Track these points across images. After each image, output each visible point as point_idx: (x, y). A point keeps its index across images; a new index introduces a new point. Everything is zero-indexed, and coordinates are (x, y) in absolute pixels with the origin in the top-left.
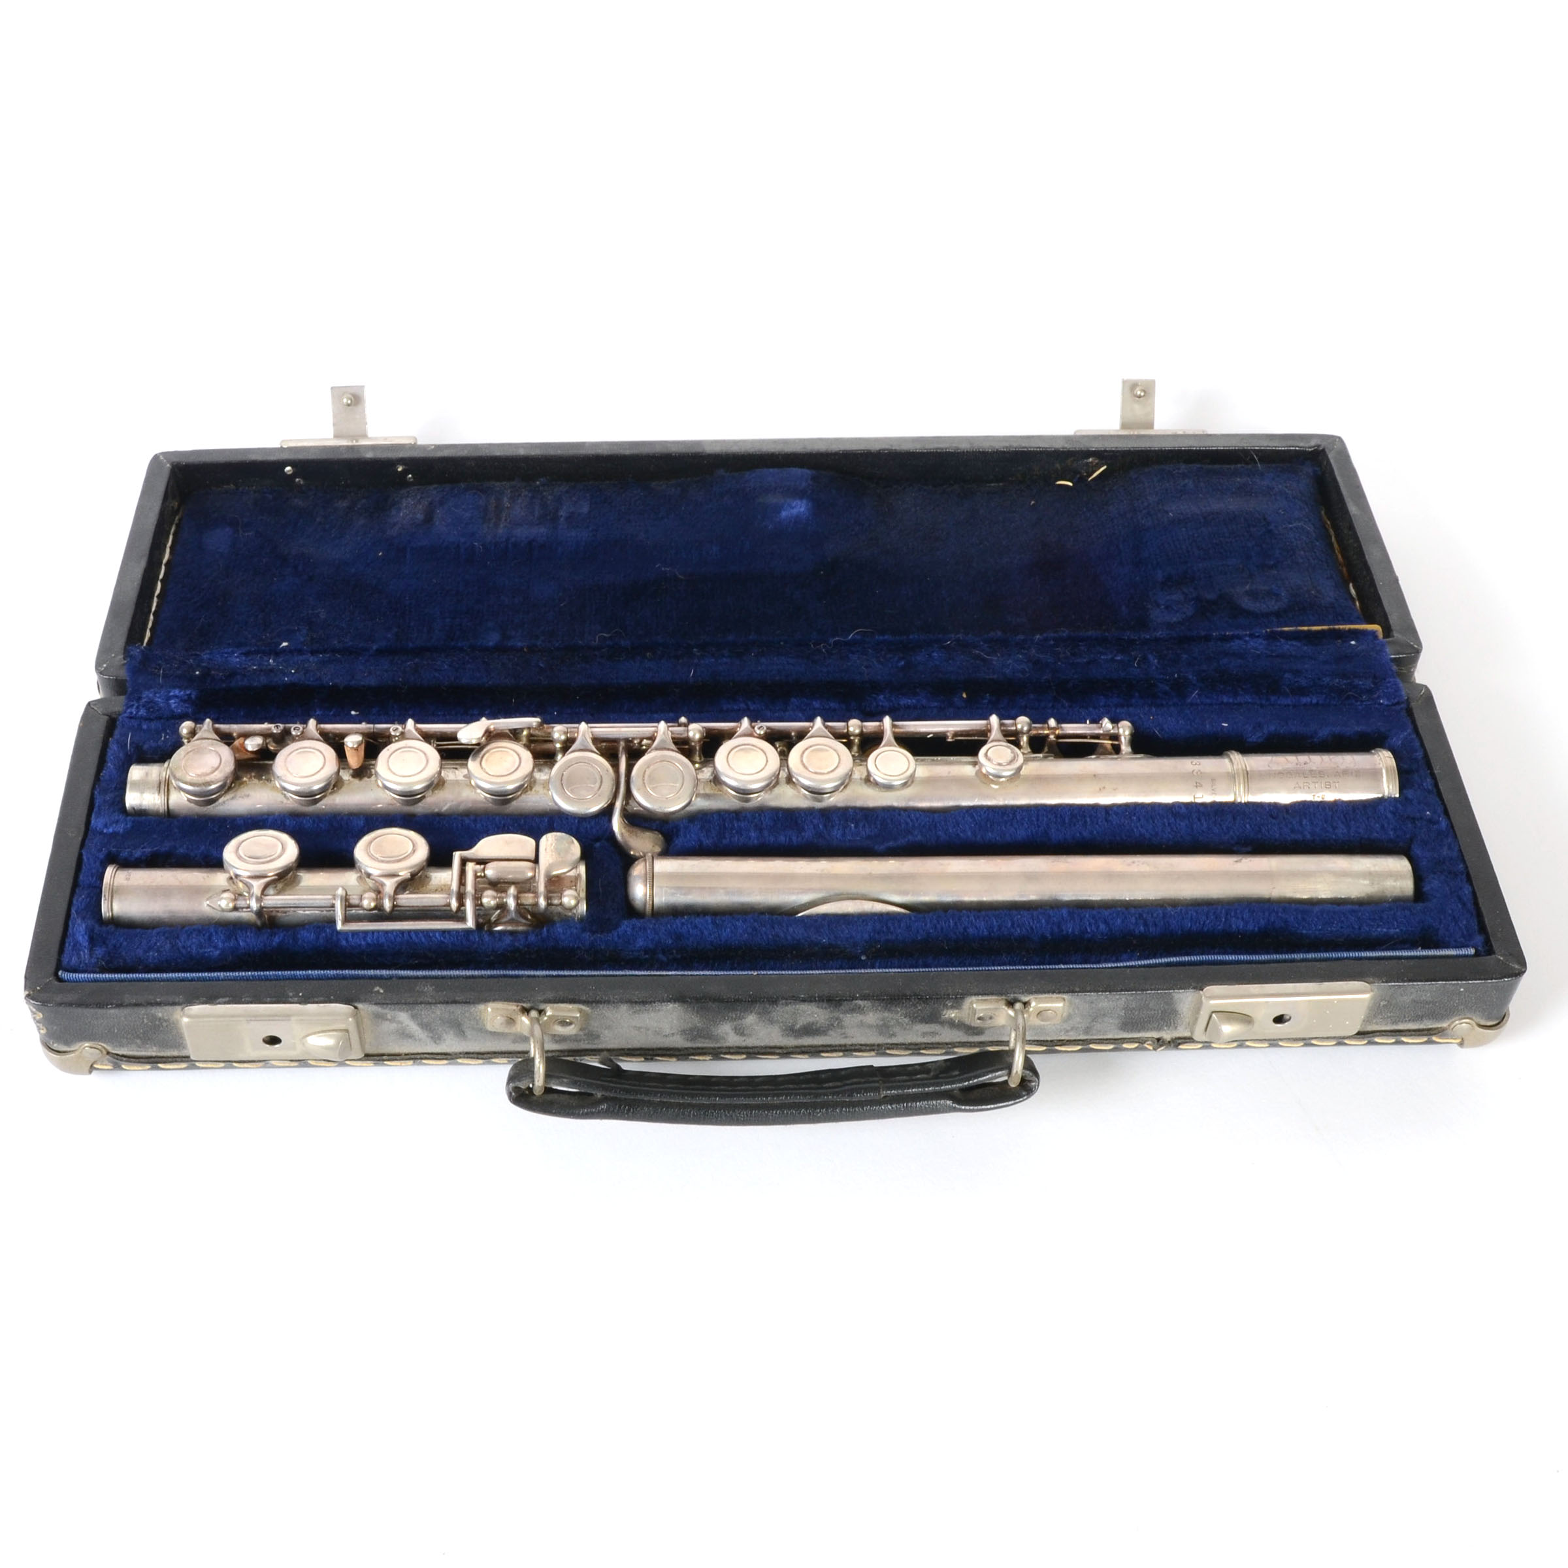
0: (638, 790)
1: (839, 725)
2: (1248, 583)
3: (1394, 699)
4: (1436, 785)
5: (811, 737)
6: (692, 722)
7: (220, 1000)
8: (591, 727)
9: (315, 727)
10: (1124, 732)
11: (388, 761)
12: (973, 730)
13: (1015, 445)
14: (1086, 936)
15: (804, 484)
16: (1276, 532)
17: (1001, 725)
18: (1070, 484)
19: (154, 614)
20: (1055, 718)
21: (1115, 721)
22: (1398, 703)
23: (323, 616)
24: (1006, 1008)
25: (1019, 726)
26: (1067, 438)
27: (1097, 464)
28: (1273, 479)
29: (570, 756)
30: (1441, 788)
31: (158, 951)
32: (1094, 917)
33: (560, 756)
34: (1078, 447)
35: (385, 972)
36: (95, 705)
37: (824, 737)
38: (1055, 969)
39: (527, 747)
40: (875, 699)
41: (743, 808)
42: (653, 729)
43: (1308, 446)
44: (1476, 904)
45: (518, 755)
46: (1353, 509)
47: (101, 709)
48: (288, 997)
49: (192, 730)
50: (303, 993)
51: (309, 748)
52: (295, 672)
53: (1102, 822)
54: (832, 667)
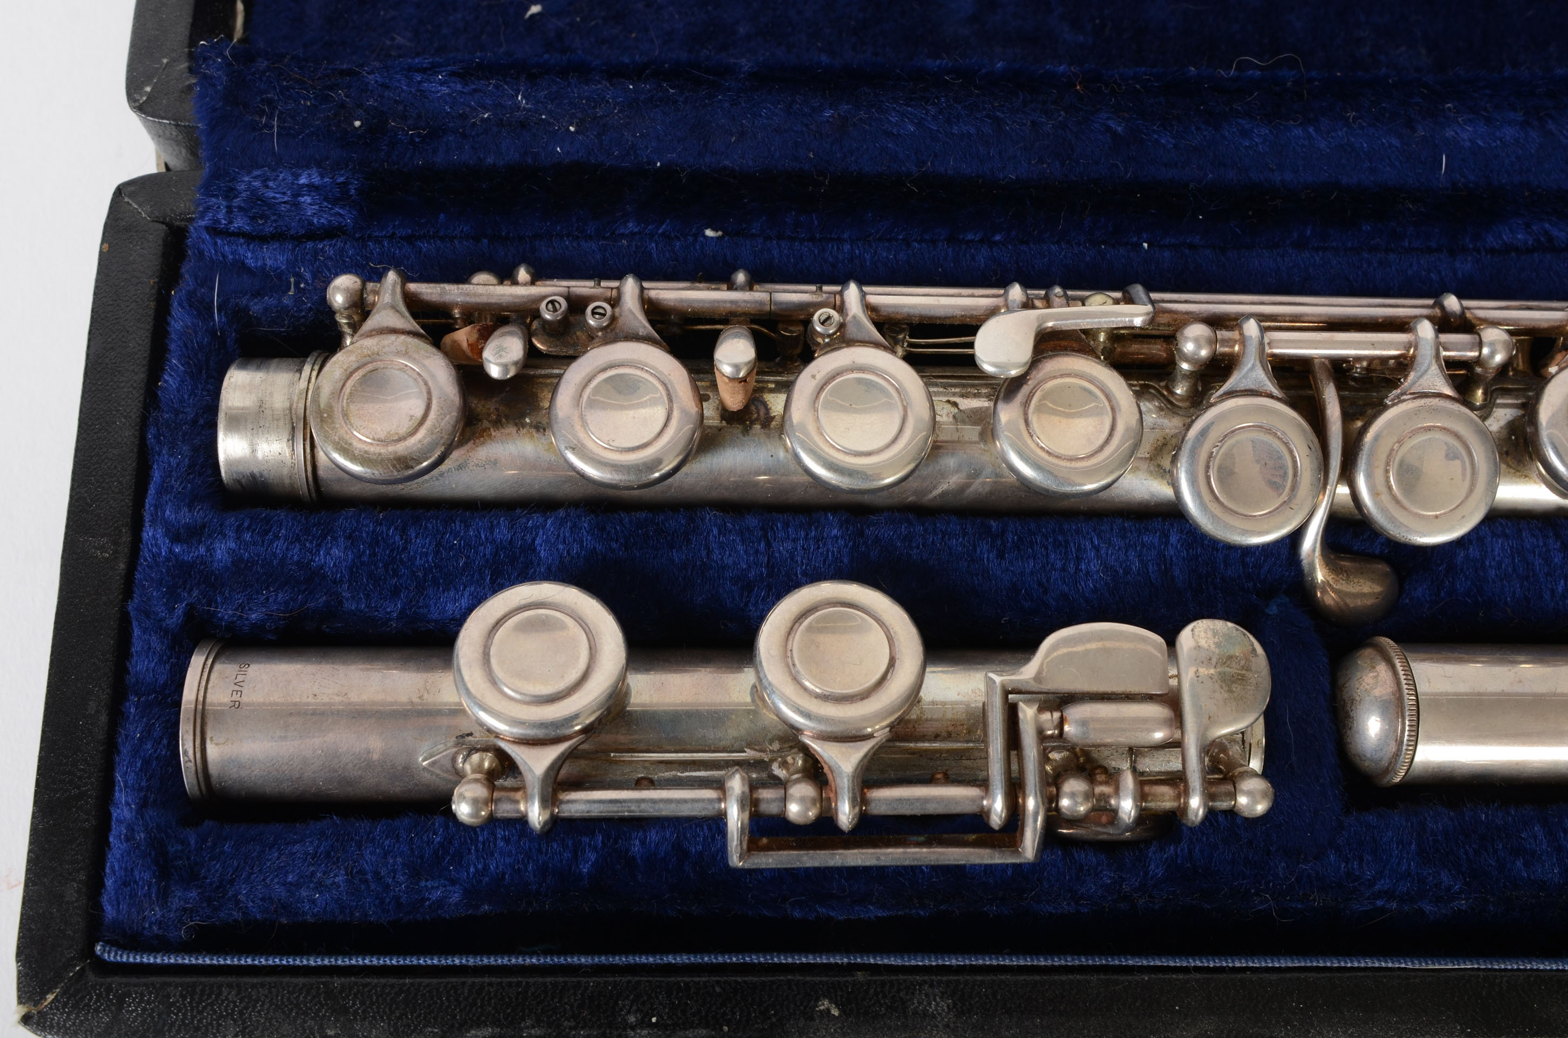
0: (1375, 496)
9: (636, 300)
31: (321, 888)
47: (148, 208)
48: (625, 1029)
49: (356, 299)
50: (660, 1017)
51: (631, 366)
52: (577, 132)
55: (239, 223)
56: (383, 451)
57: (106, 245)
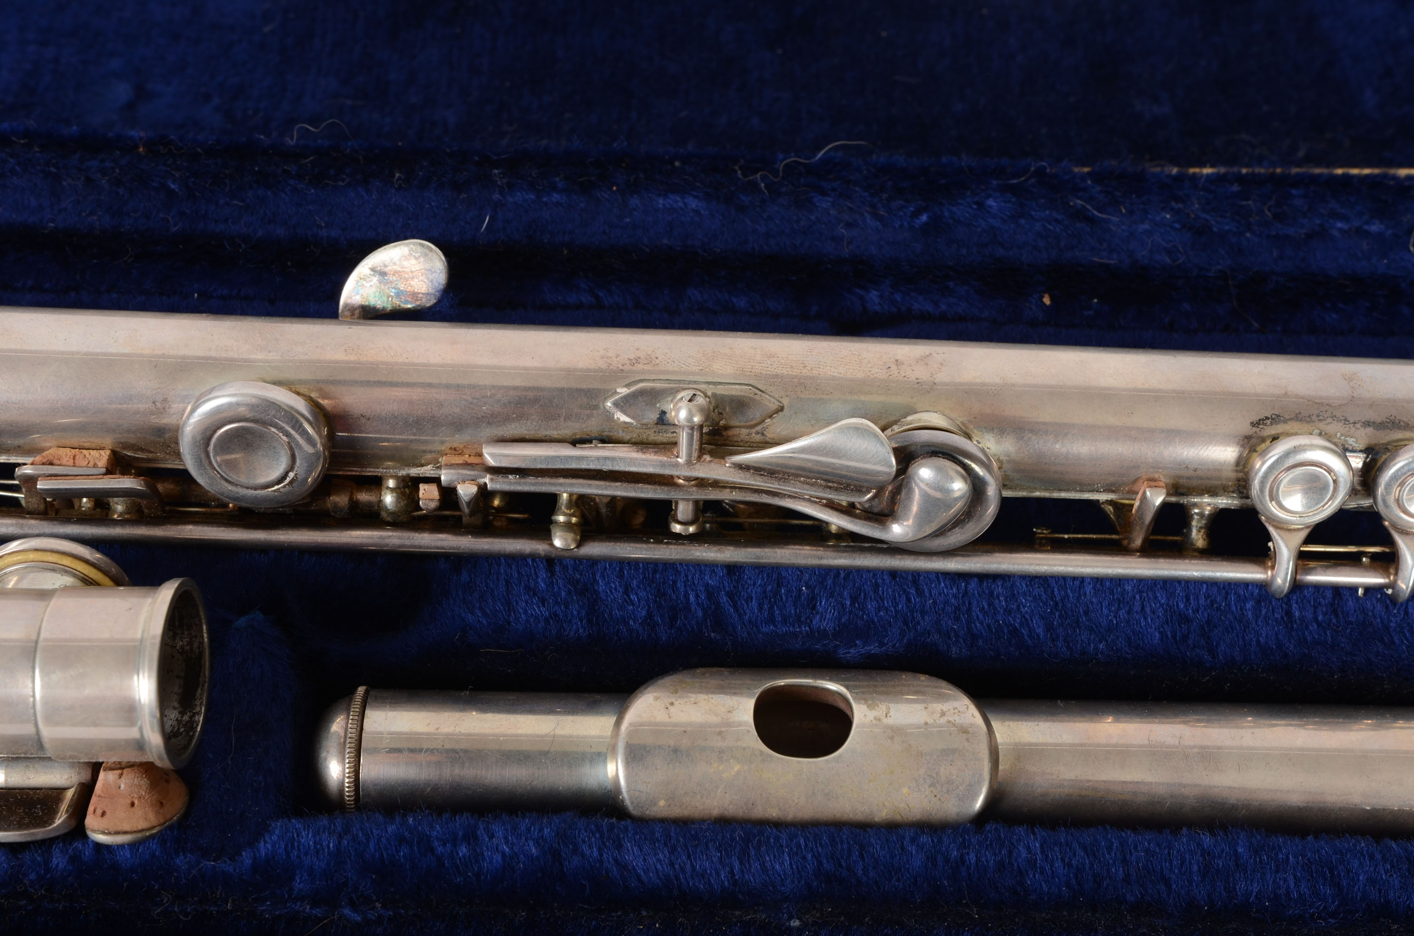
53: (1325, 614)
54: (778, 222)
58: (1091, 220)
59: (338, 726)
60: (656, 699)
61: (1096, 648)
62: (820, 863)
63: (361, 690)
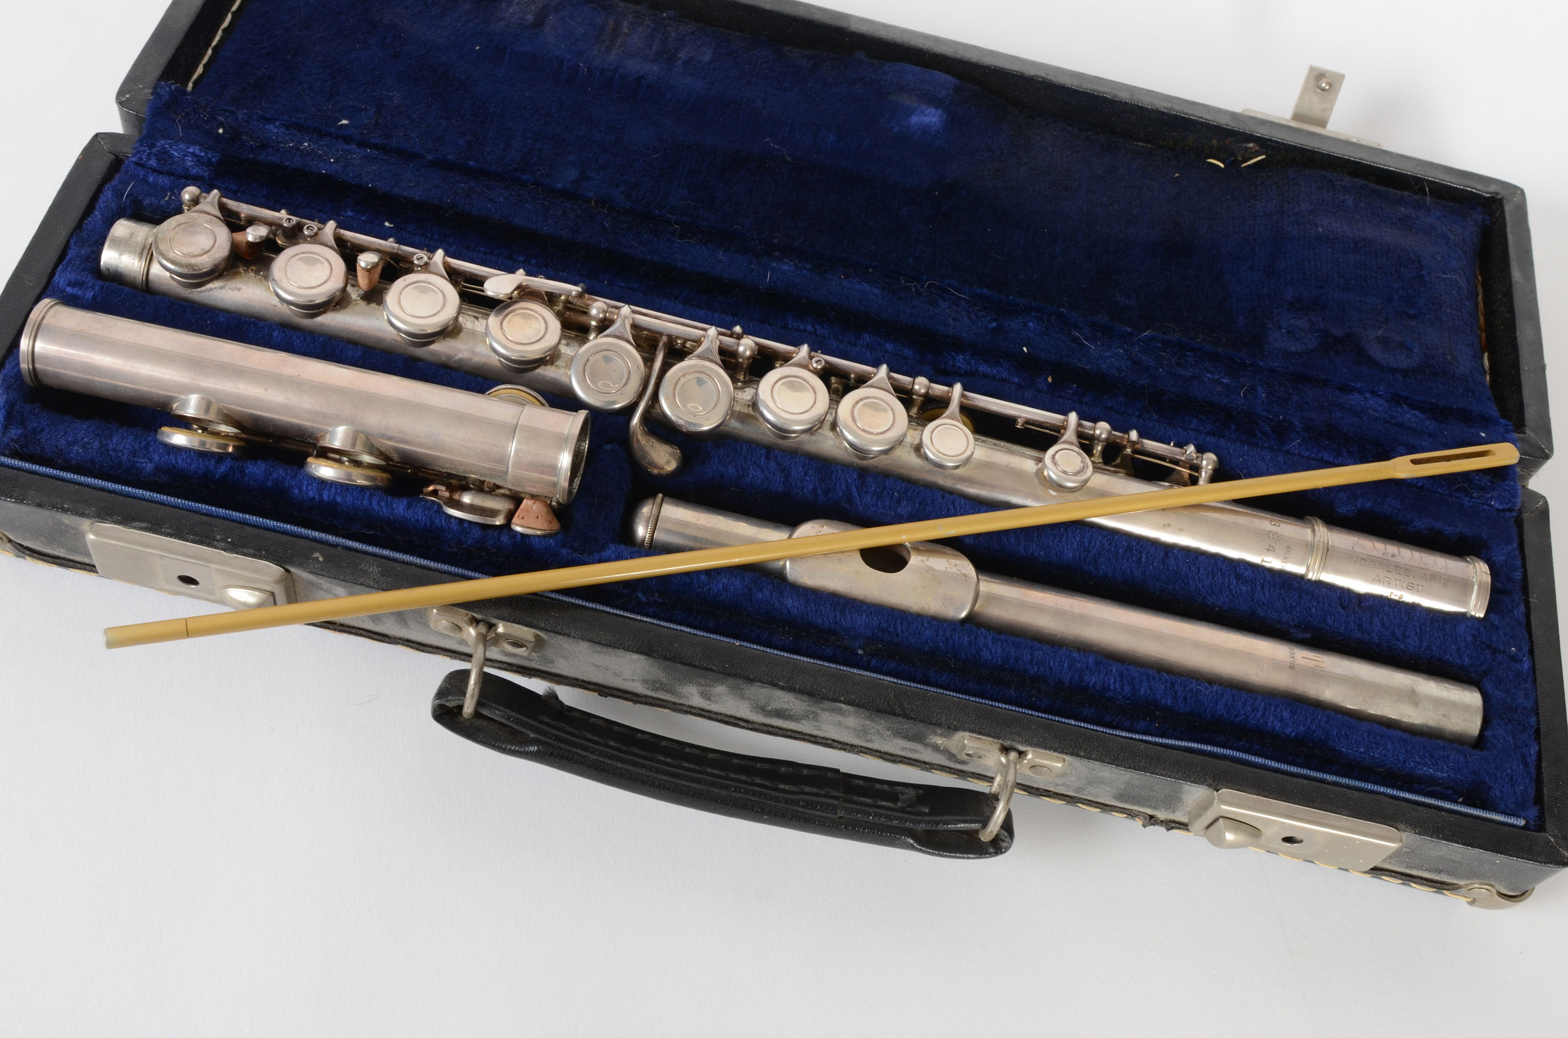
0: (667, 399)
1: (904, 379)
2: (1381, 327)
3: (1507, 504)
4: (1528, 615)
5: (871, 386)
6: (747, 334)
7: (137, 524)
8: (634, 312)
9: (332, 232)
10: (1207, 465)
11: (401, 294)
12: (1047, 423)
13: (1178, 108)
14: (1109, 694)
15: (944, 93)
16: (1427, 279)
17: (1079, 425)
18: (1222, 166)
19: (214, 50)
20: (1138, 431)
21: (1201, 450)
22: (1510, 510)
23: (396, 101)
24: (999, 753)
25: (1098, 432)
26: (1234, 115)
27: (1257, 151)
28: (1439, 218)
29: (603, 340)
30: (1533, 620)
31: (84, 447)
32: (1121, 675)
33: (592, 337)
34: (1242, 128)
35: (331, 538)
36: (102, 138)
37: (885, 390)
38: (1064, 723)
39: (559, 315)
40: (954, 358)
41: (776, 444)
42: (702, 332)
43: (1485, 191)
44: (1539, 767)
45: (546, 323)
46: (1516, 275)
47: (109, 146)
48: (213, 540)
49: (195, 198)
50: (233, 539)
51: (318, 255)
52: (334, 162)
53: (1158, 563)
54: (917, 309)
55: (153, 162)
56: (183, 259)
57: (81, 157)
58: (1081, 344)
59: (646, 510)
60: (812, 527)
61: (1039, 554)
62: (880, 623)
63: (660, 495)
